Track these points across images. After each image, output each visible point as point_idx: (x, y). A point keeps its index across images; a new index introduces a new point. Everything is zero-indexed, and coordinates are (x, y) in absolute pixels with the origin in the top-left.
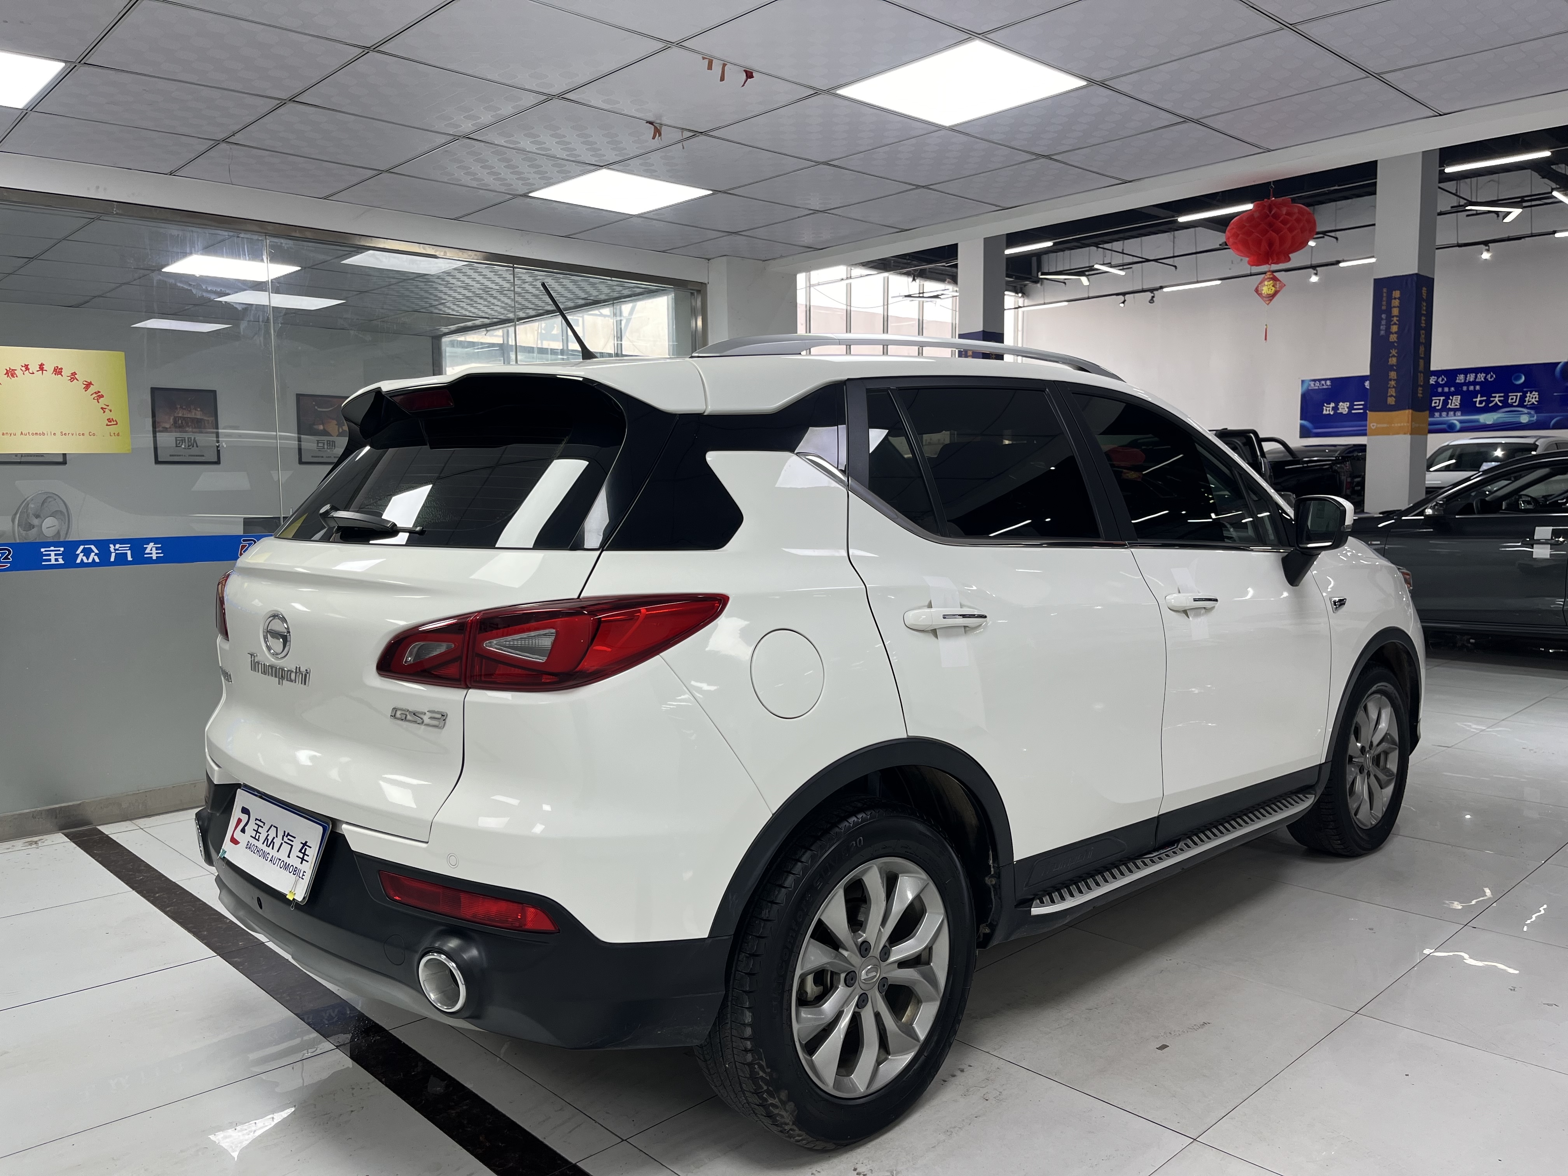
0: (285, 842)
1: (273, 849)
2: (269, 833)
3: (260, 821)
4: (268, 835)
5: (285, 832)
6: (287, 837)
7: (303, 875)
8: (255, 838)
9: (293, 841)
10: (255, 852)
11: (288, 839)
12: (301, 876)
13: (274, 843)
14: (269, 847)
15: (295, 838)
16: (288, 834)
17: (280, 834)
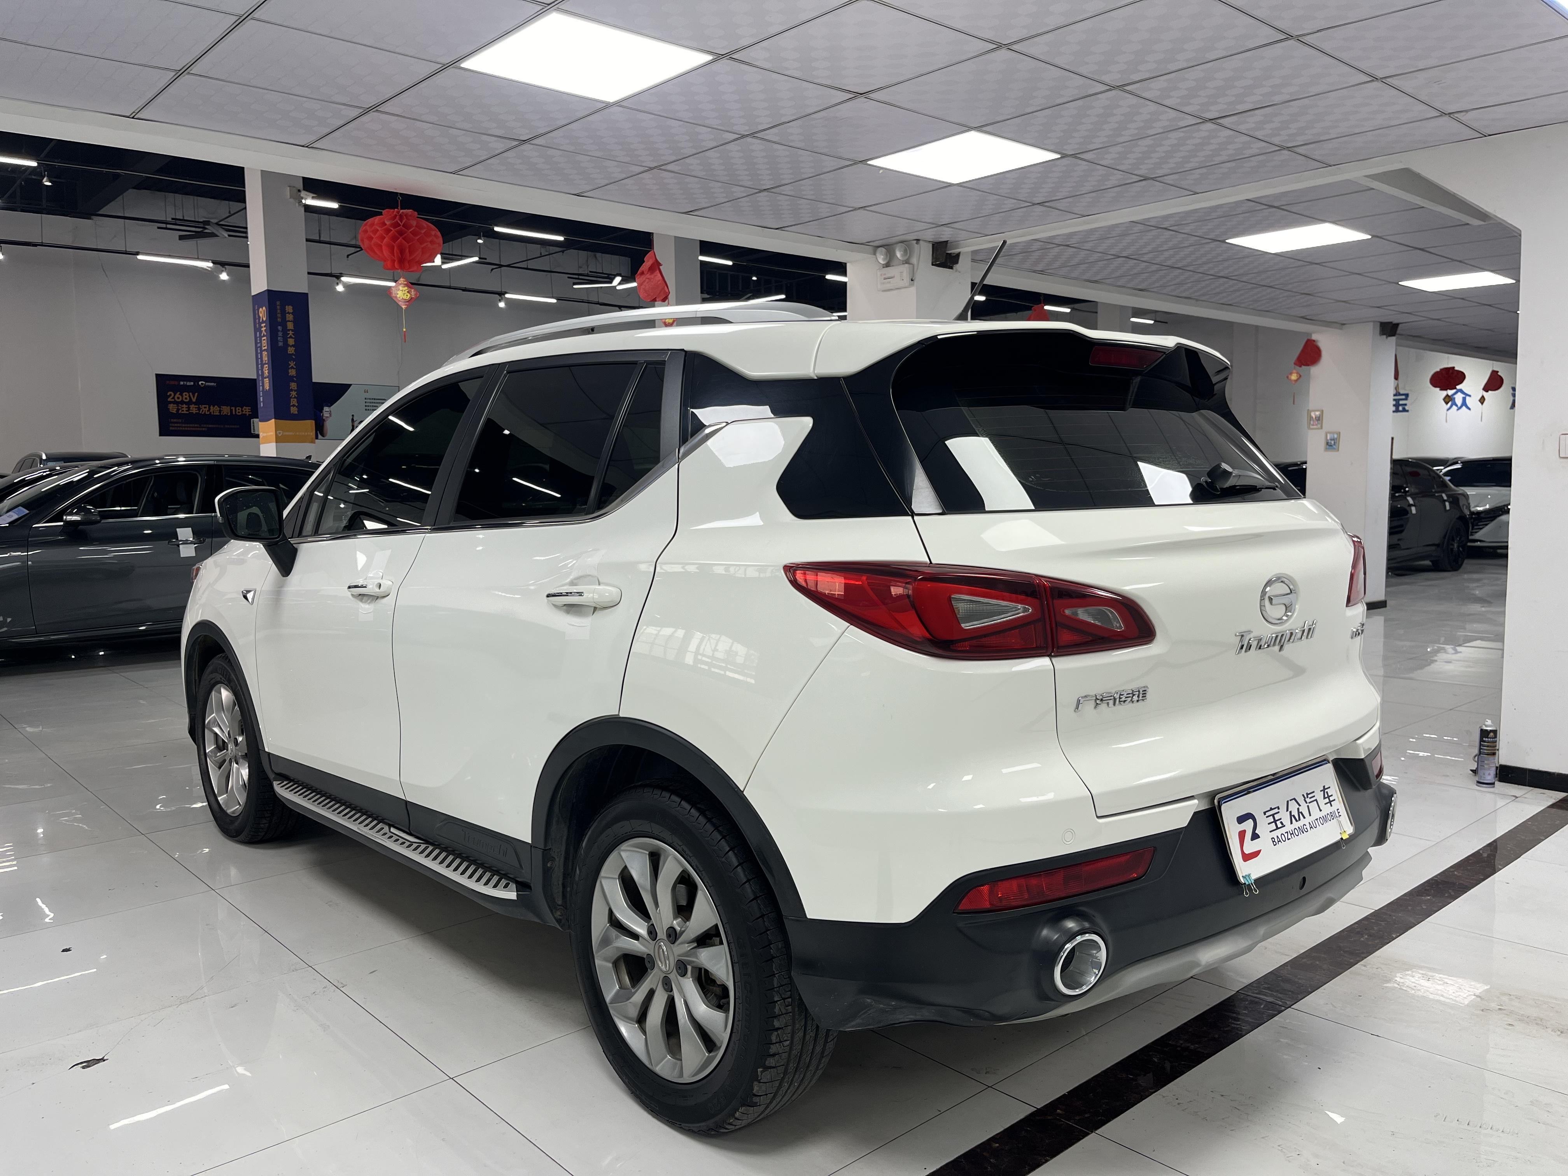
0: (1309, 803)
1: (1304, 818)
2: (1289, 810)
3: (1271, 809)
4: (1291, 812)
5: (1303, 795)
6: (1307, 797)
7: (1339, 813)
8: (1277, 828)
9: (1314, 796)
10: (1290, 837)
11: (1310, 798)
12: (1337, 815)
13: (1301, 813)
14: (1300, 820)
15: (1314, 792)
16: (1308, 794)
17: (1301, 800)
